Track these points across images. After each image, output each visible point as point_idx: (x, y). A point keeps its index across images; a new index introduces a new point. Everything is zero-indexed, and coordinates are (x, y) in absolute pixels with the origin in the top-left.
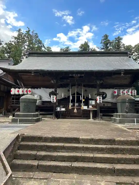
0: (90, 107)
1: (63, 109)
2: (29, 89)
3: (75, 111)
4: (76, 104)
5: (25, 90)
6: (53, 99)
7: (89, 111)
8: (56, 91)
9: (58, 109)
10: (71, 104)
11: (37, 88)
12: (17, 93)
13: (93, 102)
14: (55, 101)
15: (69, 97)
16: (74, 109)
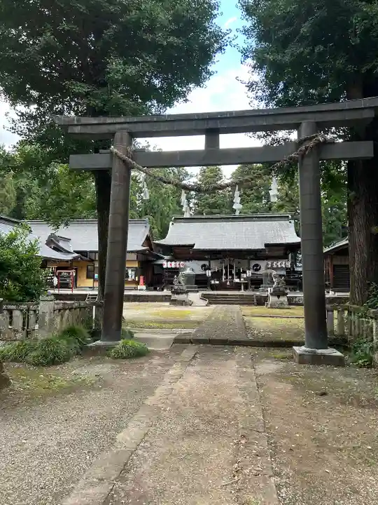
0: (242, 280)
1: (217, 282)
2: (182, 262)
3: (228, 283)
4: (230, 277)
5: (178, 263)
6: (209, 273)
7: (241, 283)
8: (210, 265)
9: (213, 282)
10: (224, 277)
11: (188, 260)
12: (169, 266)
13: (245, 276)
14: (210, 275)
15: (222, 270)
16: (227, 282)
